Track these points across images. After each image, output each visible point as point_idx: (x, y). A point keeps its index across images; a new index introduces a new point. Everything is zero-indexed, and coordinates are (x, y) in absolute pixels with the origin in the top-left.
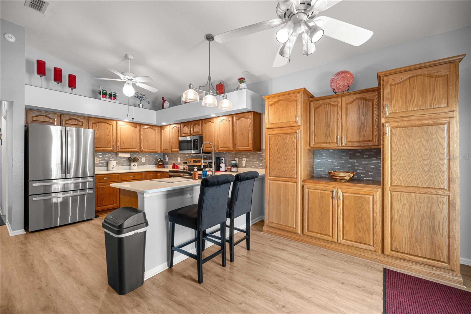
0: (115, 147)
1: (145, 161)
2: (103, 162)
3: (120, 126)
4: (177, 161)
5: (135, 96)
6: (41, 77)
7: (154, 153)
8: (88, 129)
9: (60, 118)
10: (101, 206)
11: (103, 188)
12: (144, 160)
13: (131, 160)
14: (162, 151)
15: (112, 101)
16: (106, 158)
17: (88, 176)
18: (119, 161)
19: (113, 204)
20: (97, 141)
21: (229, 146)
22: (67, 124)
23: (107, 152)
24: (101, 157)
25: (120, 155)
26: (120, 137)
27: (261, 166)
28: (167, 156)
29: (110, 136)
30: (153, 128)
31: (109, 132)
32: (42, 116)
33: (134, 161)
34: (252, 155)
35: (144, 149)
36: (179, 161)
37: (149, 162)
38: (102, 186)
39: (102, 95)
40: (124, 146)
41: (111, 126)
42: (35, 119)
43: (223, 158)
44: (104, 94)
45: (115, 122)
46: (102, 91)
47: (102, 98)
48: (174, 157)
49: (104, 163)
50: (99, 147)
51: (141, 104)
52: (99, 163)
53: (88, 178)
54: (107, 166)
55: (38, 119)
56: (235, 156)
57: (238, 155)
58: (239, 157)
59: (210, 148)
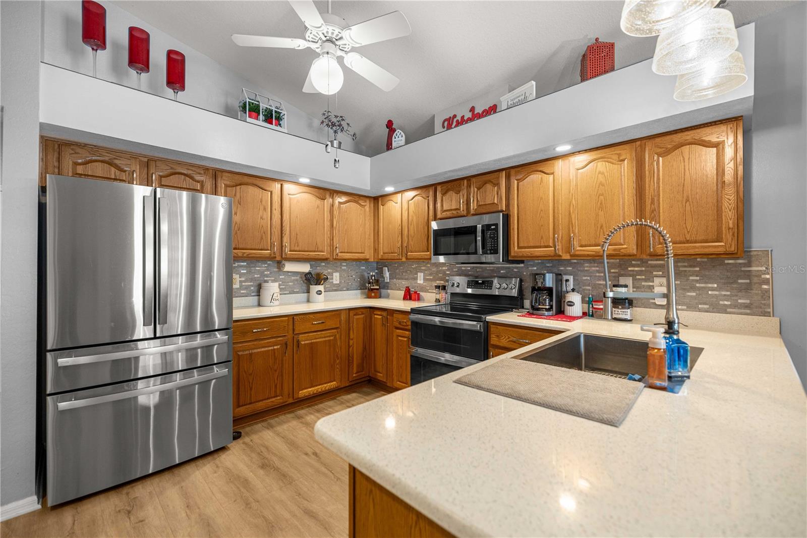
0: (277, 250)
1: (340, 282)
2: (249, 284)
3: (289, 195)
4: (413, 282)
5: (322, 122)
6: (94, 52)
7: (358, 263)
8: (216, 195)
9: (146, 169)
10: (246, 405)
11: (251, 354)
12: (338, 278)
13: (312, 279)
14: (380, 257)
15: (273, 127)
16: (256, 276)
17: (216, 328)
18: (284, 282)
19: (274, 397)
20: (236, 233)
21: (622, 241)
22: (163, 185)
23: (258, 261)
24: (245, 271)
25: (289, 267)
26: (288, 223)
27: (747, 306)
28: (386, 268)
29: (268, 221)
30: (360, 202)
31: (265, 209)
32: (100, 163)
33: (318, 283)
34: (698, 269)
35: (340, 253)
36: (420, 281)
37: (348, 283)
38: (249, 350)
39: (249, 111)
40: (298, 246)
41: (270, 193)
42: (80, 169)
43: (571, 278)
44: (254, 110)
45: (278, 186)
46: (248, 100)
47: (249, 120)
48: (406, 272)
49: (252, 288)
50: (241, 246)
51: (335, 140)
52: (241, 287)
53: (217, 333)
54: (259, 295)
55: (90, 169)
56: (617, 271)
57: (629, 269)
58: (635, 273)
59: (540, 247)
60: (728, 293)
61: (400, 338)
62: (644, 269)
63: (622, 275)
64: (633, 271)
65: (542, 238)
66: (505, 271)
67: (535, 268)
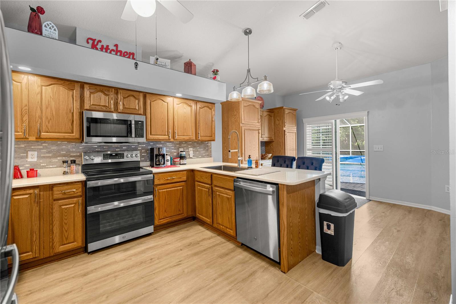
21: (191, 135)
34: (199, 145)
56: (178, 146)
57: (182, 145)
58: (184, 147)
59: (162, 135)
60: (204, 152)
61: (63, 207)
62: (186, 145)
63: (180, 148)
64: (183, 146)
65: (163, 131)
66: (126, 148)
67: (145, 146)
